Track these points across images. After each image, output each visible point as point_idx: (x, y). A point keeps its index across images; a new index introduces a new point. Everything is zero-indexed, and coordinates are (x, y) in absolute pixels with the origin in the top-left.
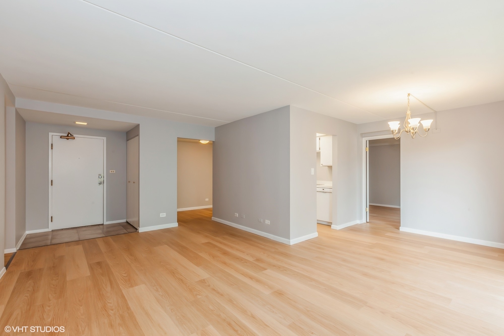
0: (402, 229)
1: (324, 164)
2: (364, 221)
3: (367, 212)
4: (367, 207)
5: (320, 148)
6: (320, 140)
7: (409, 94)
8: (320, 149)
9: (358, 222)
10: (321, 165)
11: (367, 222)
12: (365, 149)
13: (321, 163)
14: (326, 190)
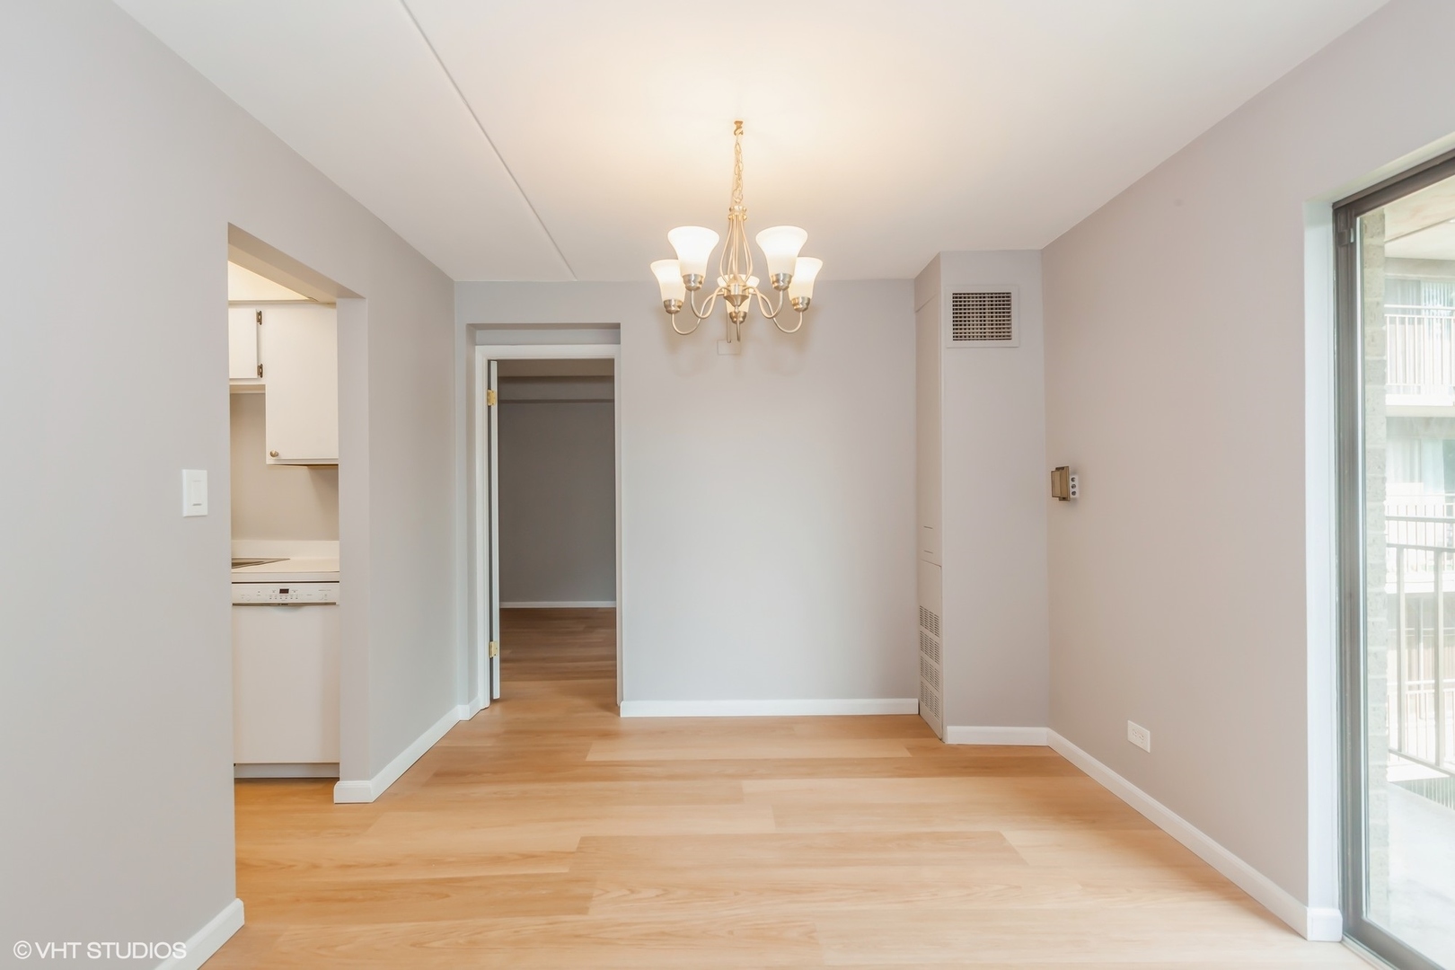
0: (631, 709)
1: (287, 455)
2: (483, 700)
3: (491, 659)
4: (491, 640)
5: (260, 367)
6: (260, 321)
7: (739, 124)
8: (261, 374)
9: (462, 712)
10: (270, 460)
11: (493, 701)
12: (483, 397)
13: (270, 448)
14: (298, 593)
